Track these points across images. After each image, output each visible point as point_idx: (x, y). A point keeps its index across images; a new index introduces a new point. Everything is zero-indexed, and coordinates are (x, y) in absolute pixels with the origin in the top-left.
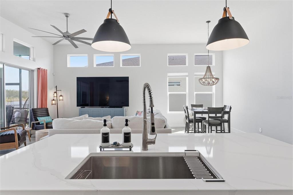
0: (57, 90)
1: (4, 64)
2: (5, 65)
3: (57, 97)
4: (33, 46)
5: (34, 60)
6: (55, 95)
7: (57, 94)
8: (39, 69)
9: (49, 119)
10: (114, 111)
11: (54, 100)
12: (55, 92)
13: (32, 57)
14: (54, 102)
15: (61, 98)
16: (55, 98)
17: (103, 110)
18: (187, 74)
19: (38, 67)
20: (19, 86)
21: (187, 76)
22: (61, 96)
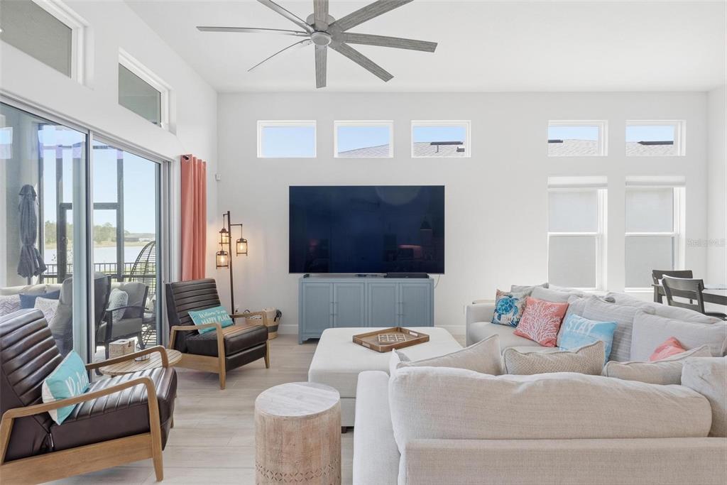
0: (229, 225)
1: (89, 131)
2: (91, 136)
3: (230, 243)
4: (170, 87)
5: (172, 130)
6: (225, 238)
7: (230, 237)
8: (187, 159)
9: (221, 315)
10: (403, 287)
11: (222, 253)
12: (223, 231)
13: (167, 122)
14: (223, 259)
15: (242, 247)
16: (226, 248)
17: (370, 285)
18: (602, 179)
19: (184, 154)
20: (115, 211)
21: (604, 186)
22: (242, 241)
